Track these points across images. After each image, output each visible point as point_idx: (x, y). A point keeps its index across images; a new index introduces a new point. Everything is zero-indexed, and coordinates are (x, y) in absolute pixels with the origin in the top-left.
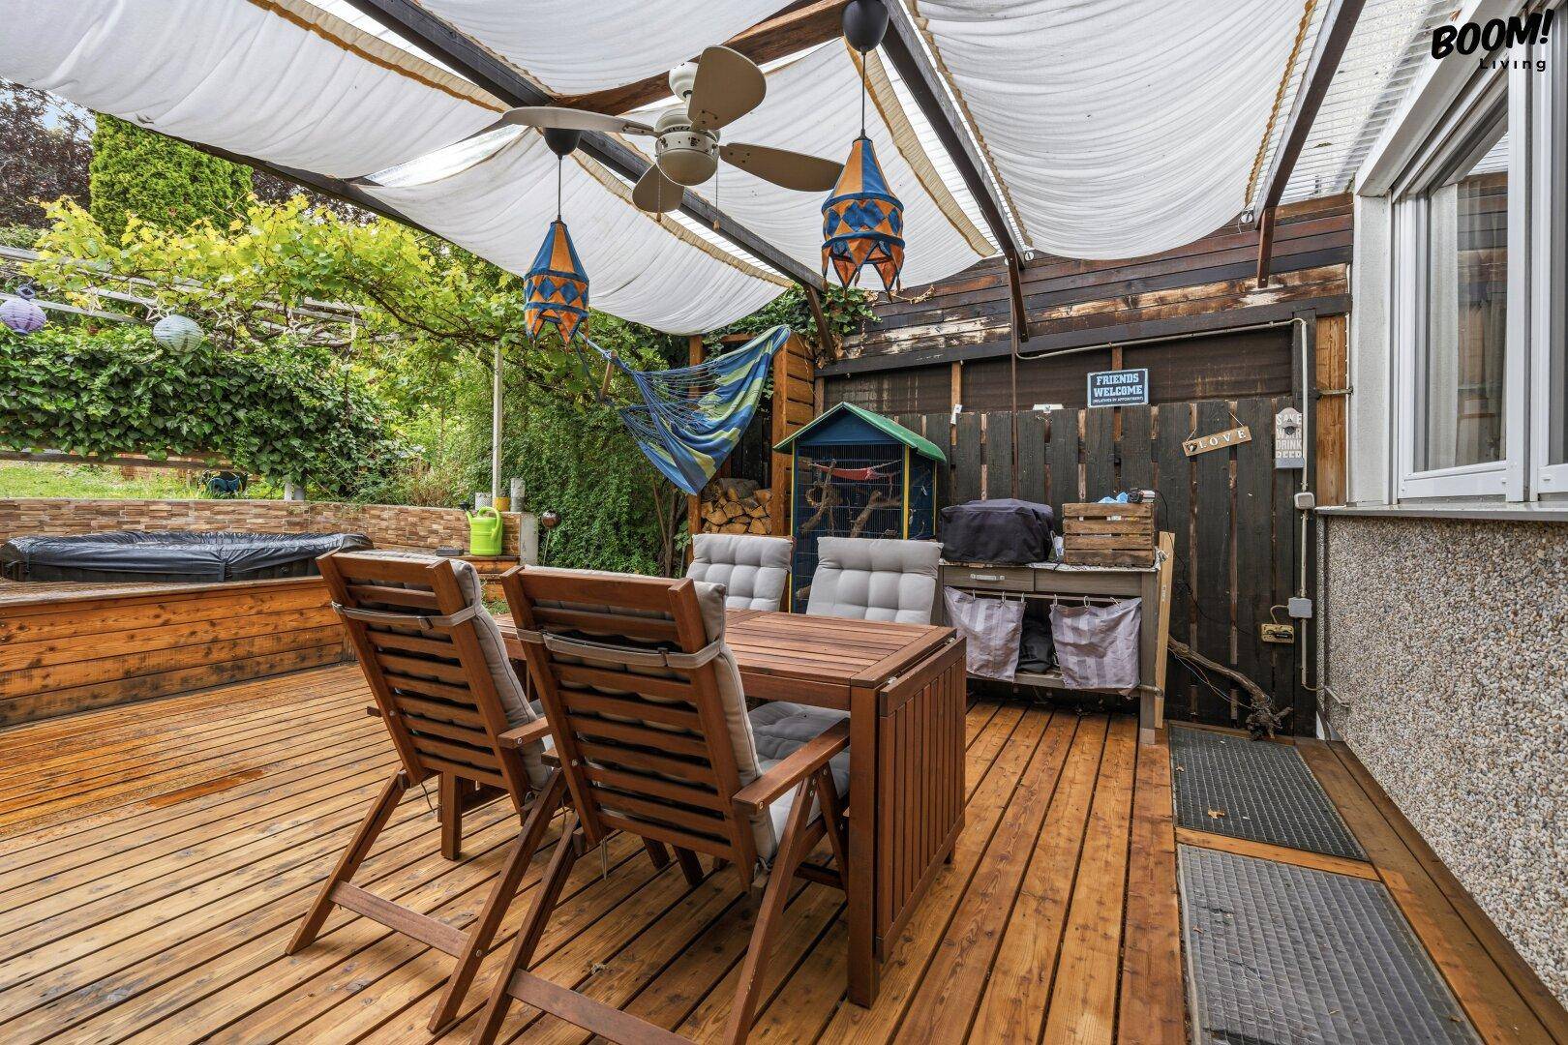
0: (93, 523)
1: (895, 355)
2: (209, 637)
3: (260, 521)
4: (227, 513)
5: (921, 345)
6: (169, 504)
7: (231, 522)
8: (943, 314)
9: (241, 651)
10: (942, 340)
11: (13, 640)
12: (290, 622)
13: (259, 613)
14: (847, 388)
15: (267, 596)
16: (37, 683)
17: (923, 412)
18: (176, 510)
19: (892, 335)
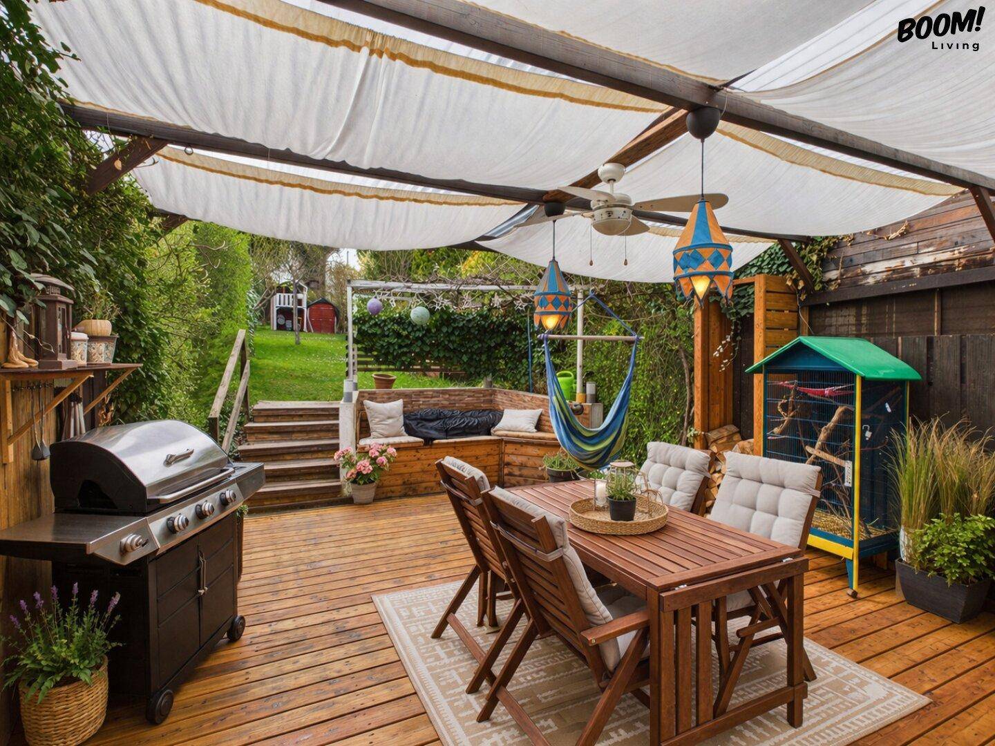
1: (870, 287)
3: (470, 399)
4: (456, 396)
5: (895, 276)
6: (432, 391)
8: (918, 247)
10: (918, 269)
14: (828, 314)
17: (898, 334)
19: (868, 268)
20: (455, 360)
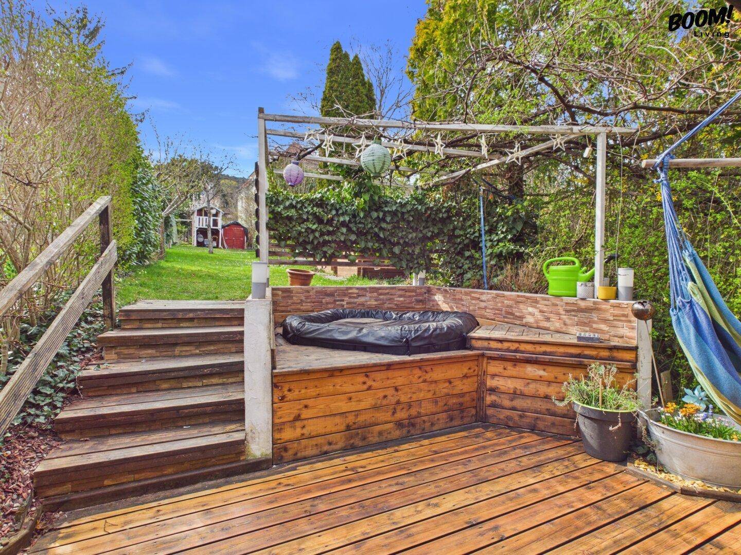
0: (324, 301)
2: (394, 400)
7: (387, 300)
9: (413, 412)
11: (285, 399)
12: (443, 389)
13: (425, 381)
15: (428, 369)
16: (297, 433)
18: (361, 293)
20: (385, 252)
